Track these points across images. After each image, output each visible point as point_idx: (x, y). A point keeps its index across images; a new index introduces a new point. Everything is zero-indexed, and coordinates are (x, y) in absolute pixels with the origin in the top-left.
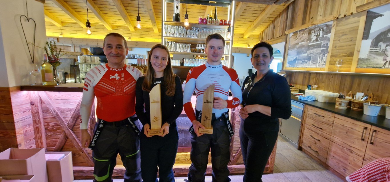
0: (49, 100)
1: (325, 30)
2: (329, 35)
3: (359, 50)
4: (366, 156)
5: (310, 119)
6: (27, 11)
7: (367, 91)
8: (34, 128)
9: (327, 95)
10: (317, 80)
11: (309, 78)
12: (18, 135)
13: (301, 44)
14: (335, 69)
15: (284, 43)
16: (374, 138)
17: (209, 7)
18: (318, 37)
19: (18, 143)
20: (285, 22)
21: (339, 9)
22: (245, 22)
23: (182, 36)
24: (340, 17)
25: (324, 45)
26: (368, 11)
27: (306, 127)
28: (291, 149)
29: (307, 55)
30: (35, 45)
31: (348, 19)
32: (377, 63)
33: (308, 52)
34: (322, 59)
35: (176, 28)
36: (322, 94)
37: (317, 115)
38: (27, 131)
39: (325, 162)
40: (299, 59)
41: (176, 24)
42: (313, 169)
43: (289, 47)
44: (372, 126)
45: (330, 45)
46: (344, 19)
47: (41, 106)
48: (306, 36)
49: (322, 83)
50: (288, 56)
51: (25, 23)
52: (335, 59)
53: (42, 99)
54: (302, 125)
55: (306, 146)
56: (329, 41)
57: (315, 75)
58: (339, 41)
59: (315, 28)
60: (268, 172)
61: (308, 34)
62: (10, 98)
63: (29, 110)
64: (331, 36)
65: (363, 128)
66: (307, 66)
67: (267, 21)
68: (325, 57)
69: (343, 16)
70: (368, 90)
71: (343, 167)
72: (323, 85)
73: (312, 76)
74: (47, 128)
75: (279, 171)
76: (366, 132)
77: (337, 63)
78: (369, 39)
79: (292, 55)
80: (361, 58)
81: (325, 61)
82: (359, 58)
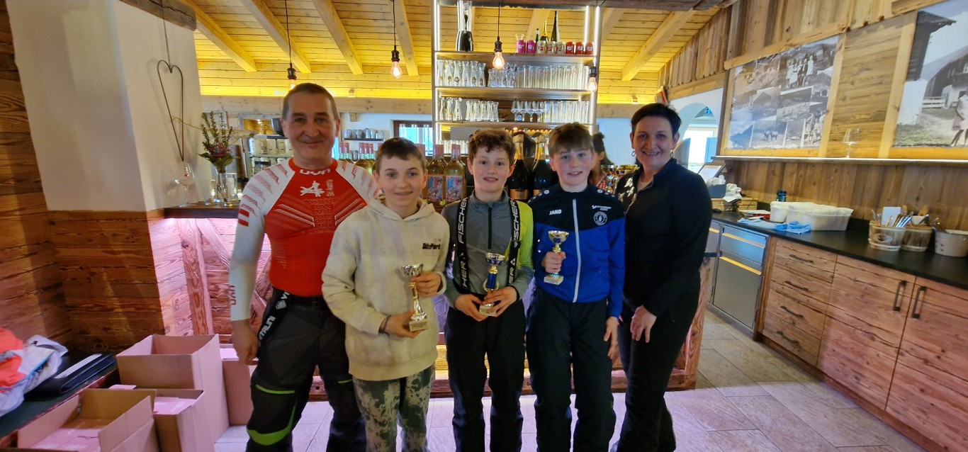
0: (218, 237)
1: (819, 59)
2: (829, 71)
3: (897, 106)
4: (905, 345)
5: (782, 268)
6: (168, 51)
7: (915, 202)
8: (190, 296)
9: (823, 213)
10: (802, 179)
11: (782, 173)
12: (164, 309)
13: (763, 93)
14: (842, 151)
15: (721, 91)
16: (922, 305)
17: (538, 12)
18: (803, 75)
19: (165, 326)
20: (724, 40)
21: (852, 8)
22: (626, 43)
23: (478, 84)
24: (855, 27)
25: (819, 93)
26: (919, 13)
27: (772, 288)
28: (737, 339)
29: (777, 118)
30: (184, 121)
31: (874, 30)
32: (939, 134)
33: (780, 111)
34: (812, 129)
35: (464, 65)
36: (809, 211)
37: (797, 258)
38: (177, 300)
39: (814, 364)
40: (759, 127)
41: (465, 56)
42: (787, 379)
43: (734, 100)
44: (918, 278)
45: (832, 95)
46: (864, 31)
47: (202, 249)
48: (773, 72)
49: (813, 186)
50: (732, 123)
51: (167, 77)
52: (842, 126)
53: (205, 235)
54: (763, 283)
55: (771, 332)
56: (829, 84)
57: (796, 166)
58: (852, 83)
59: (796, 54)
60: (683, 385)
61: (779, 68)
62: (148, 234)
63: (178, 259)
64: (833, 71)
65: (897, 282)
66: (778, 147)
67: (680, 38)
68: (818, 122)
69: (861, 24)
70: (918, 199)
71: (855, 371)
72: (815, 188)
73: (788, 170)
74: (214, 296)
75: (708, 384)
76: (904, 292)
77: (847, 136)
78: (921, 79)
79: (741, 120)
80: (904, 124)
81: (819, 132)
82: (898, 125)
